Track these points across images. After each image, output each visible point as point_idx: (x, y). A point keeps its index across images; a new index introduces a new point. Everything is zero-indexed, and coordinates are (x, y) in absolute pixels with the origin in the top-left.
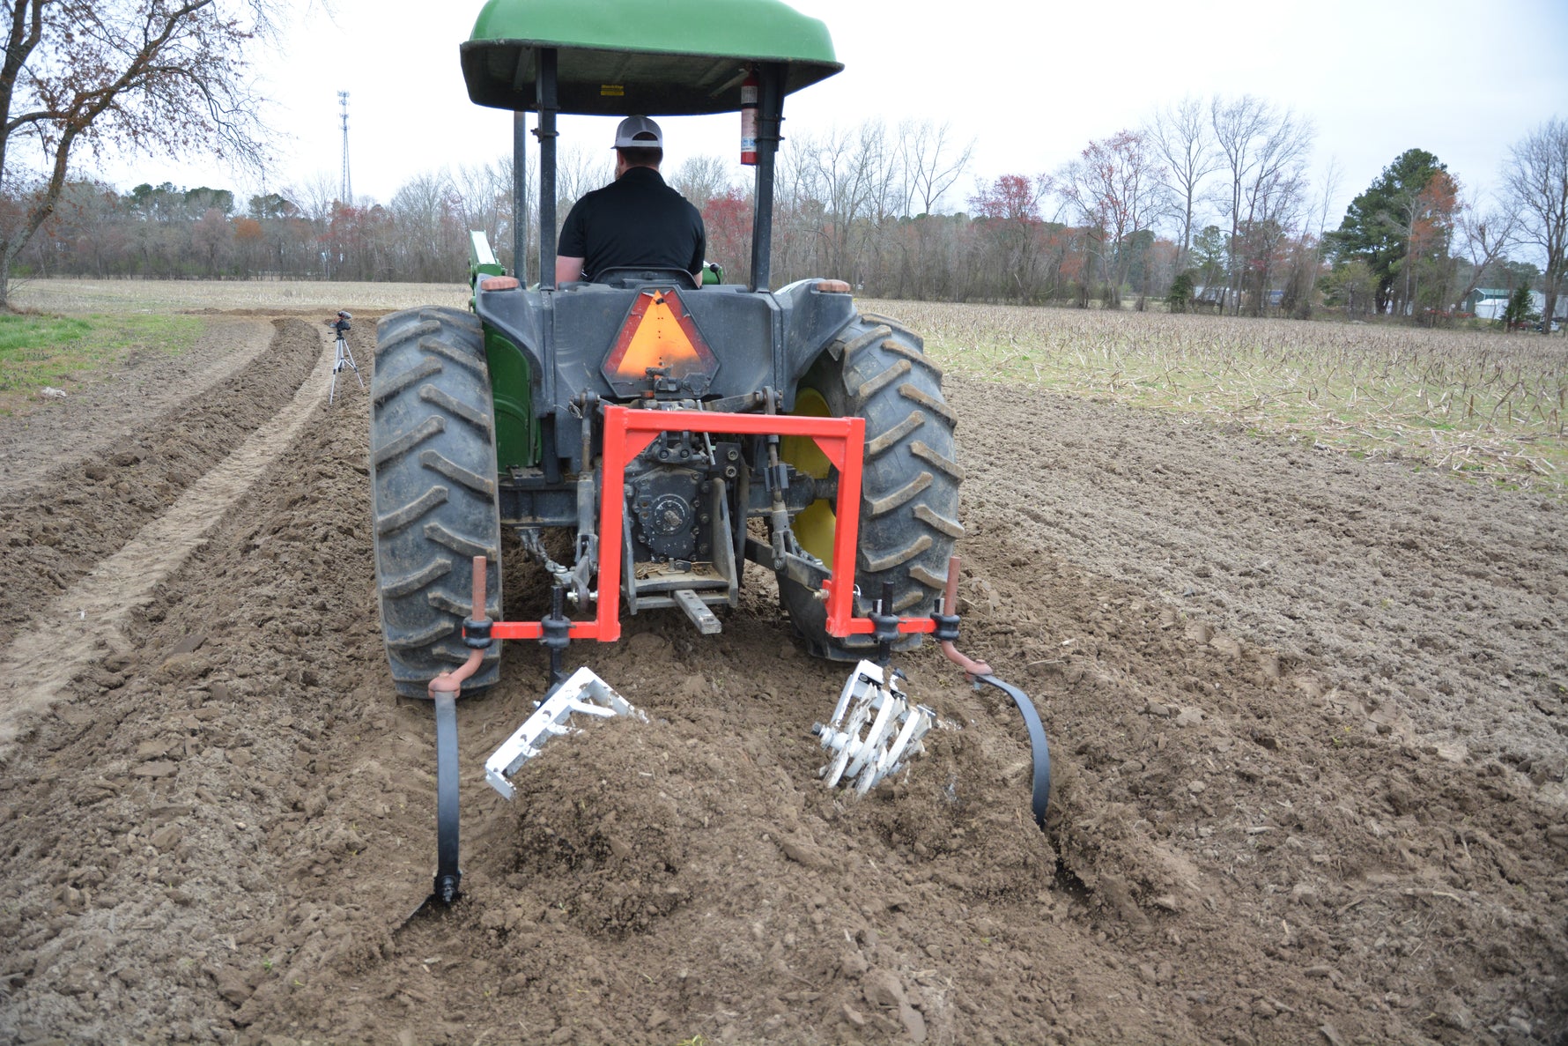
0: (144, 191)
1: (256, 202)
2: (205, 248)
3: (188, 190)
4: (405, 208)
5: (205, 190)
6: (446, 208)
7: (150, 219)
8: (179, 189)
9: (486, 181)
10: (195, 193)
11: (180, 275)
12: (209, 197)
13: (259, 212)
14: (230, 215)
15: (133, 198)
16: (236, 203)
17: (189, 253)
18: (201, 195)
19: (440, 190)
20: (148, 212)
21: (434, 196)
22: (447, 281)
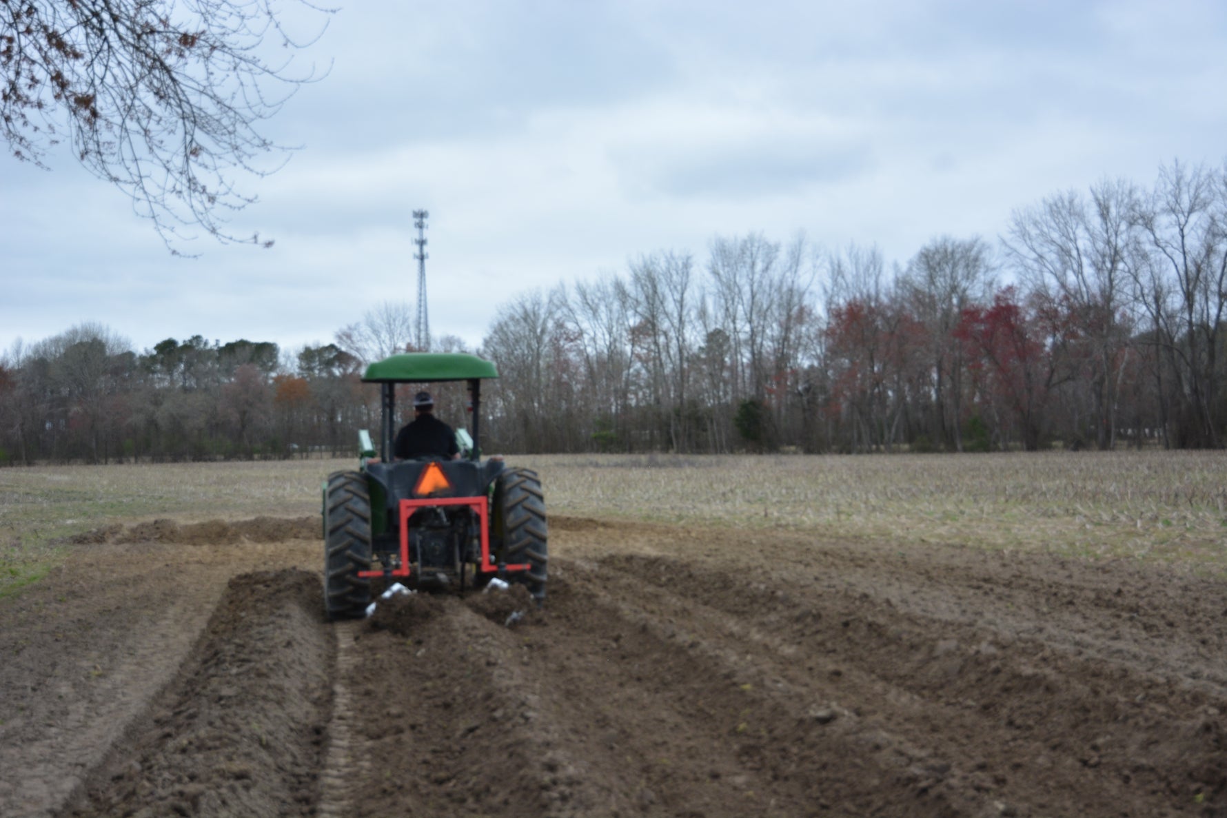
0: (167, 347)
1: (308, 355)
2: (235, 417)
3: (222, 344)
4: (502, 350)
5: (243, 344)
6: (558, 351)
7: (172, 382)
8: (212, 343)
9: (616, 305)
10: (231, 348)
11: (200, 455)
12: (247, 352)
13: (310, 369)
14: (273, 375)
15: (153, 358)
16: (281, 360)
17: (216, 426)
18: (238, 350)
19: (550, 325)
20: (171, 375)
21: (543, 332)
22: (563, 451)
